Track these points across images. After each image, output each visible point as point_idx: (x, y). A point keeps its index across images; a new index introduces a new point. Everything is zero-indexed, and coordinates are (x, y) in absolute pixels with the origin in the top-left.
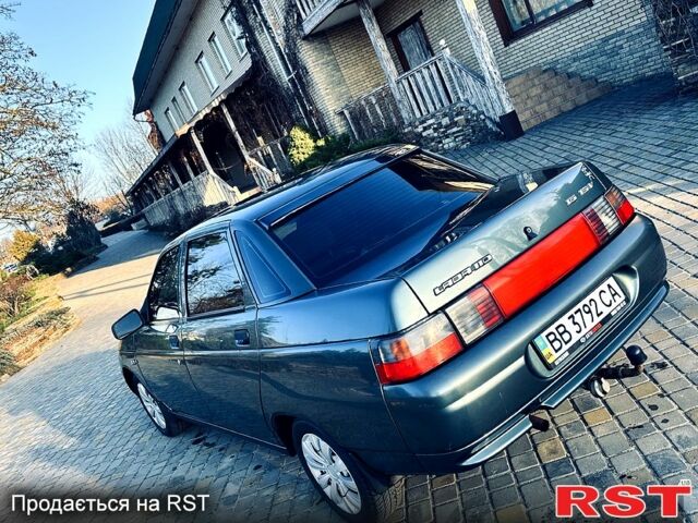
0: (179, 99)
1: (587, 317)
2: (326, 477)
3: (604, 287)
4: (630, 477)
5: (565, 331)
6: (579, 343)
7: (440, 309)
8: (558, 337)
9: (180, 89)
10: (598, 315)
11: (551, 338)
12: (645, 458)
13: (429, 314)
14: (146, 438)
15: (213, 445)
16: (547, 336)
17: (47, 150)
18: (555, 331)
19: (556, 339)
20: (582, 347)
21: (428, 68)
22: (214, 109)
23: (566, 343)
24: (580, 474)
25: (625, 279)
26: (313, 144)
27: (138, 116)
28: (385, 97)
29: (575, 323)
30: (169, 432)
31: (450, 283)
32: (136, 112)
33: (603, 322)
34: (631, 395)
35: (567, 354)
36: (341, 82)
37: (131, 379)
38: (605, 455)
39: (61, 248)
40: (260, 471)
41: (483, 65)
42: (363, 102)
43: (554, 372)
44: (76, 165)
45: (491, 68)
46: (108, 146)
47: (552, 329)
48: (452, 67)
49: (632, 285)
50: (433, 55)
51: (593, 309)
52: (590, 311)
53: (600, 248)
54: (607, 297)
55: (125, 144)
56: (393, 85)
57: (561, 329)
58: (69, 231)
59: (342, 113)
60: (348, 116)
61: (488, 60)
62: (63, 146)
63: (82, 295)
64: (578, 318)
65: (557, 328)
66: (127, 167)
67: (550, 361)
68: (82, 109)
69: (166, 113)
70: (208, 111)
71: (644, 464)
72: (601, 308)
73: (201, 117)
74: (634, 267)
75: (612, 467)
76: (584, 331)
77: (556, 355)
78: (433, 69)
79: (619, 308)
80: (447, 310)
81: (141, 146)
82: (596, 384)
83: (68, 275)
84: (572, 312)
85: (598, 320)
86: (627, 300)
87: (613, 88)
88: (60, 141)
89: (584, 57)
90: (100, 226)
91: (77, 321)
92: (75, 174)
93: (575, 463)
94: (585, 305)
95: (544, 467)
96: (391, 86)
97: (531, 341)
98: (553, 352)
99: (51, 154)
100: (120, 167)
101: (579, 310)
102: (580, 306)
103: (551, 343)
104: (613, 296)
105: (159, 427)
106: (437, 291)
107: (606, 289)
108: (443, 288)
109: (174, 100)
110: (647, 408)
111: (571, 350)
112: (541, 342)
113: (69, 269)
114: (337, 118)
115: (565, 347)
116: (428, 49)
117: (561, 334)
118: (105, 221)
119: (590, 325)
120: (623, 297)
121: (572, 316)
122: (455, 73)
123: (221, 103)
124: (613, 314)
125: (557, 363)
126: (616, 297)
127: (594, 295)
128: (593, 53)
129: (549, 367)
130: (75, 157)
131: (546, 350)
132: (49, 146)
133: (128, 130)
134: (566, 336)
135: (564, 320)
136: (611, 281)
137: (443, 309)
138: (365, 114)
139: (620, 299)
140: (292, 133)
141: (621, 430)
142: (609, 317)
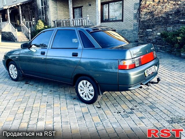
10: (152, 71)
13: (132, 58)
21: (80, 20)
22: (17, 6)
24: (137, 102)
25: (156, 67)
26: (44, 26)
28: (68, 22)
35: (148, 76)
36: (57, 14)
38: (141, 100)
42: (61, 21)
50: (82, 18)
56: (71, 20)
59: (54, 22)
60: (56, 23)
65: (147, 70)
75: (143, 102)
76: (150, 73)
80: (135, 59)
82: (149, 84)
96: (70, 20)
101: (150, 69)
110: (147, 95)
114: (53, 22)
116: (81, 16)
120: (155, 70)
127: (152, 67)
129: (145, 77)
131: (146, 73)
138: (61, 24)
140: (39, 21)
141: (143, 97)
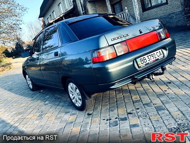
0: (52, 15)
1: (152, 58)
2: (73, 96)
3: (158, 51)
4: (156, 104)
5: (145, 59)
6: (148, 63)
7: (112, 45)
8: (143, 60)
9: (53, 12)
10: (155, 58)
11: (141, 60)
12: (161, 101)
13: (109, 45)
14: (26, 91)
15: (44, 93)
16: (140, 59)
17: (13, 23)
18: (143, 59)
19: (142, 61)
20: (149, 65)
21: (121, 14)
22: (61, 17)
23: (145, 62)
24: (142, 103)
25: (164, 51)
27: (40, 19)
29: (148, 58)
30: (33, 90)
31: (116, 38)
32: (39, 17)
33: (156, 60)
34: (160, 88)
35: (145, 65)
37: (25, 73)
38: (150, 100)
39: (13, 51)
40: (56, 99)
41: (136, 15)
43: (140, 69)
44: (20, 28)
45: (138, 16)
46: (30, 26)
47: (142, 58)
48: (128, 15)
49: (166, 53)
50: (123, 11)
51: (154, 56)
52: (153, 56)
53: (159, 41)
54: (158, 54)
55: (35, 27)
57: (144, 59)
58: (16, 48)
61: (137, 14)
62: (18, 22)
63: (16, 63)
64: (149, 57)
65: (143, 58)
66: (35, 33)
67: (140, 66)
68: (25, 12)
69: (48, 19)
70: (59, 17)
71: (160, 102)
72: (156, 56)
73: (57, 19)
74: (167, 48)
75: (151, 102)
76: (150, 61)
77: (141, 65)
78: (122, 15)
79: (161, 58)
80: (114, 45)
81: (39, 28)
82: (151, 76)
83: (14, 58)
84: (148, 55)
85: (155, 59)
86: (164, 56)
87: (169, 28)
88: (17, 21)
89: (163, 18)
90: (25, 48)
91: (13, 67)
92: (20, 31)
93: (141, 101)
94: (152, 54)
95: (133, 101)
97: (135, 59)
98: (141, 64)
99: (14, 24)
100: (33, 33)
101: (150, 55)
102: (151, 54)
103: (141, 61)
104: (160, 54)
105: (30, 88)
106: (112, 40)
107: (159, 52)
108: (114, 39)
109: (50, 15)
110: (164, 91)
111: (146, 65)
112: (138, 60)
113: (14, 57)
115: (144, 63)
117: (144, 60)
118: (26, 47)
119: (152, 60)
120: (163, 55)
121: (148, 56)
122: (128, 17)
123: (63, 16)
124: (159, 59)
125: (141, 67)
126: (161, 55)
127: (155, 52)
128: (166, 17)
129: (139, 67)
130: (20, 26)
131: (139, 63)
132: (14, 22)
133: (36, 22)
134: (145, 61)
135: (146, 56)
136: (160, 50)
137: (113, 45)
139: (162, 56)
141: (156, 95)
142: (158, 59)
